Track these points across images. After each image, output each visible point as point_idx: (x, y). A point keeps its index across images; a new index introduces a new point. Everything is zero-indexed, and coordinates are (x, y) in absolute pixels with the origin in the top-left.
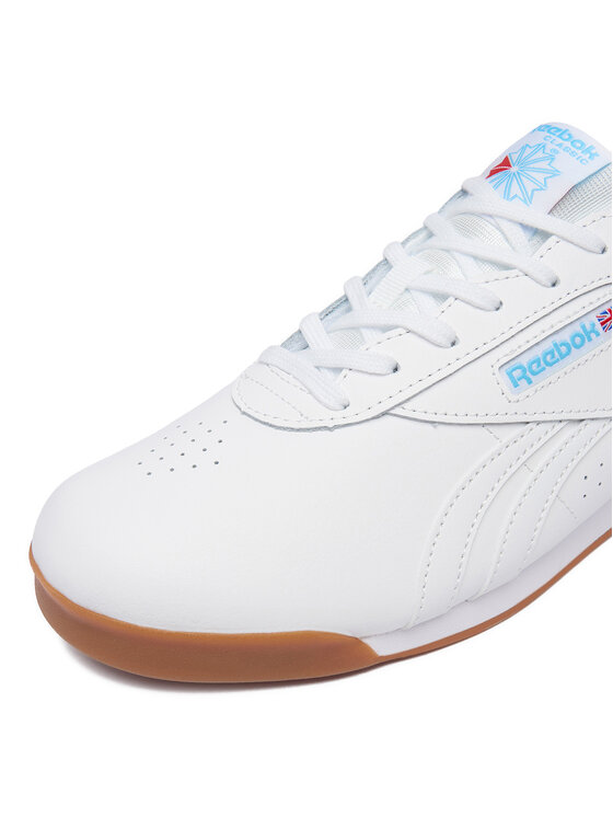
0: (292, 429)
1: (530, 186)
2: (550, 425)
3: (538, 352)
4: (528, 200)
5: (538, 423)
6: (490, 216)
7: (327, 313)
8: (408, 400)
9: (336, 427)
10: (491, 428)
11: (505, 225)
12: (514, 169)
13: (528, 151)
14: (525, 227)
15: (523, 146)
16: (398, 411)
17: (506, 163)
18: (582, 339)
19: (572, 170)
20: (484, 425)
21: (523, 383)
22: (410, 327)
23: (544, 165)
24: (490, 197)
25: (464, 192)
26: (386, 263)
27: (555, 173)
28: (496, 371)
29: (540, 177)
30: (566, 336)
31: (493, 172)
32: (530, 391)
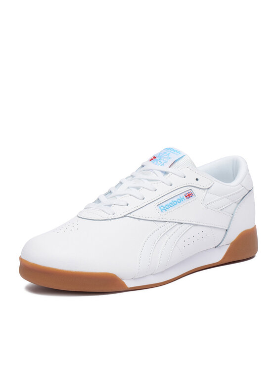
0: (99, 220)
1: (162, 162)
2: (173, 223)
3: (168, 202)
4: (162, 165)
5: (169, 222)
6: (151, 170)
7: (105, 195)
8: (132, 212)
9: (112, 219)
10: (156, 222)
11: (156, 172)
12: (157, 158)
13: (161, 154)
14: (162, 172)
15: (160, 154)
16: (129, 215)
17: (154, 157)
18: (180, 201)
19: (174, 157)
20: (154, 221)
21: (164, 211)
22: (131, 194)
23: (166, 157)
24: (152, 165)
25: (143, 166)
26: (121, 183)
27: (170, 158)
28: (156, 206)
29: (166, 159)
30: (175, 199)
31: (150, 160)
32: (166, 212)
